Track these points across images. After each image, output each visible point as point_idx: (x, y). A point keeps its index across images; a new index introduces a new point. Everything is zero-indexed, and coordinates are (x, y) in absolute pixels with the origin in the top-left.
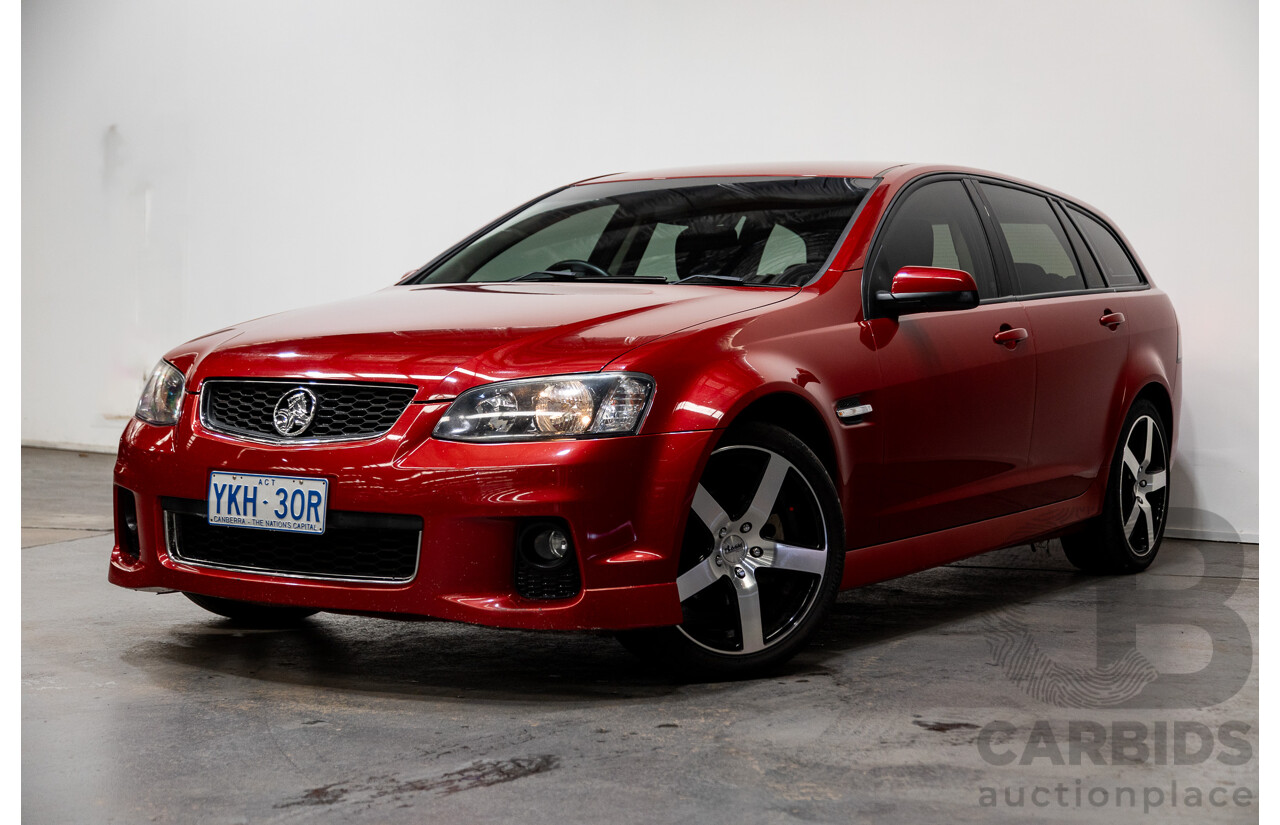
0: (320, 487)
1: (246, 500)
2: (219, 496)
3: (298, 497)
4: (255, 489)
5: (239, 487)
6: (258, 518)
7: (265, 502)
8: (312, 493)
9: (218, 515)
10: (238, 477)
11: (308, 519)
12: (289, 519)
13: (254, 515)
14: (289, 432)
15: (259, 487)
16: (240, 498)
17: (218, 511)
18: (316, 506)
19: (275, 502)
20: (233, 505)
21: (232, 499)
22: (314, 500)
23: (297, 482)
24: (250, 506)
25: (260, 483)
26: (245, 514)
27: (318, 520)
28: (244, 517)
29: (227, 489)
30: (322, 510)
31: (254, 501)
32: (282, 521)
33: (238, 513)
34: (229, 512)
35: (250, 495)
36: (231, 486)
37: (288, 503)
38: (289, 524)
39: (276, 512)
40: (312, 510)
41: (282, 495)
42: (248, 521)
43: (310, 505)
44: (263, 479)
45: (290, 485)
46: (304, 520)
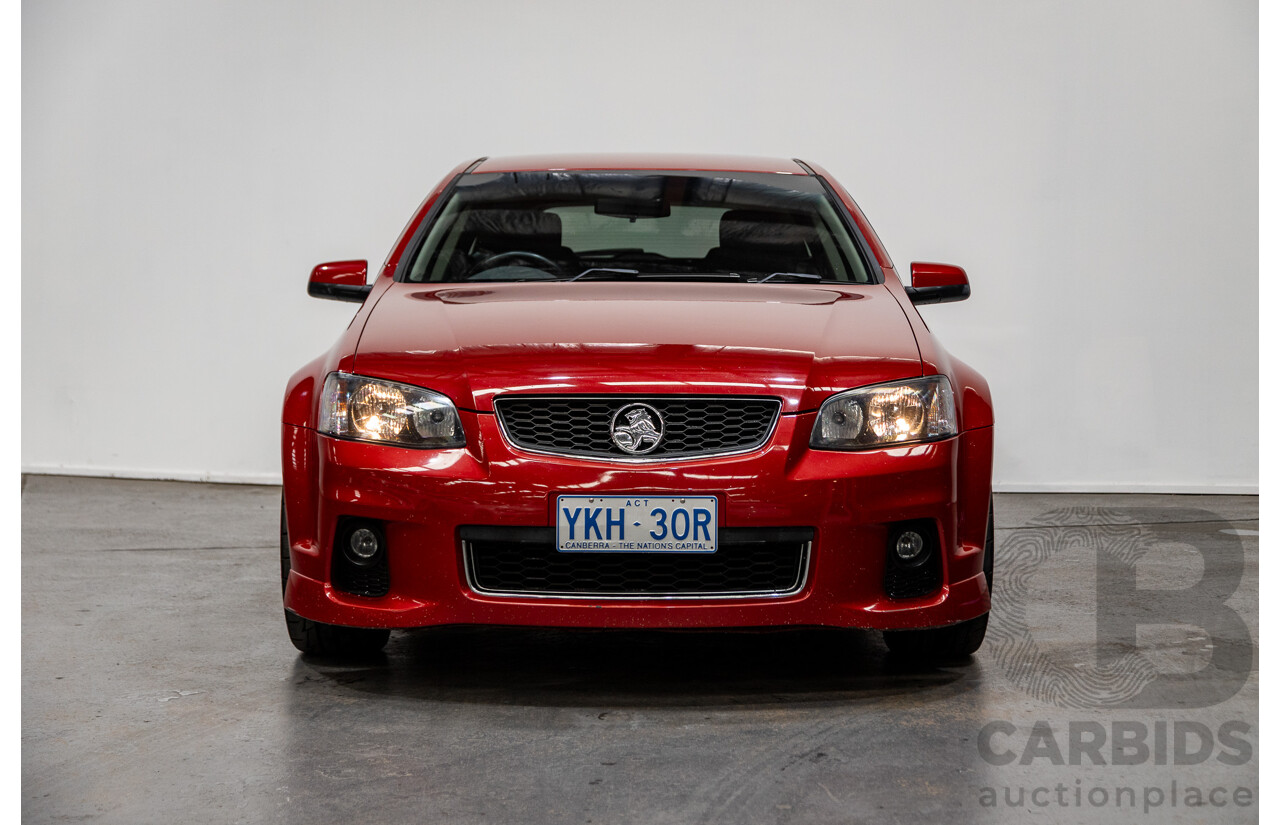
0: (709, 505)
1: (610, 523)
2: (572, 522)
3: (681, 518)
4: (622, 512)
5: (598, 511)
6: (627, 540)
7: (637, 524)
8: (697, 512)
9: (572, 542)
10: (597, 501)
11: (696, 538)
12: (670, 539)
13: (622, 537)
14: (637, 449)
15: (627, 510)
16: (601, 521)
17: (572, 536)
18: (704, 524)
19: (651, 524)
20: (592, 530)
21: (591, 522)
22: (702, 518)
23: (677, 501)
24: (615, 530)
25: (629, 504)
26: (609, 537)
27: (707, 538)
28: (607, 541)
29: (582, 515)
30: (712, 528)
31: (621, 523)
32: (660, 542)
33: (599, 537)
34: (587, 536)
35: (616, 517)
36: (587, 511)
37: (668, 523)
38: (671, 545)
39: (653, 534)
40: (700, 528)
41: (659, 517)
42: (614, 545)
43: (697, 523)
44: (632, 501)
45: (669, 505)
46: (690, 539)
